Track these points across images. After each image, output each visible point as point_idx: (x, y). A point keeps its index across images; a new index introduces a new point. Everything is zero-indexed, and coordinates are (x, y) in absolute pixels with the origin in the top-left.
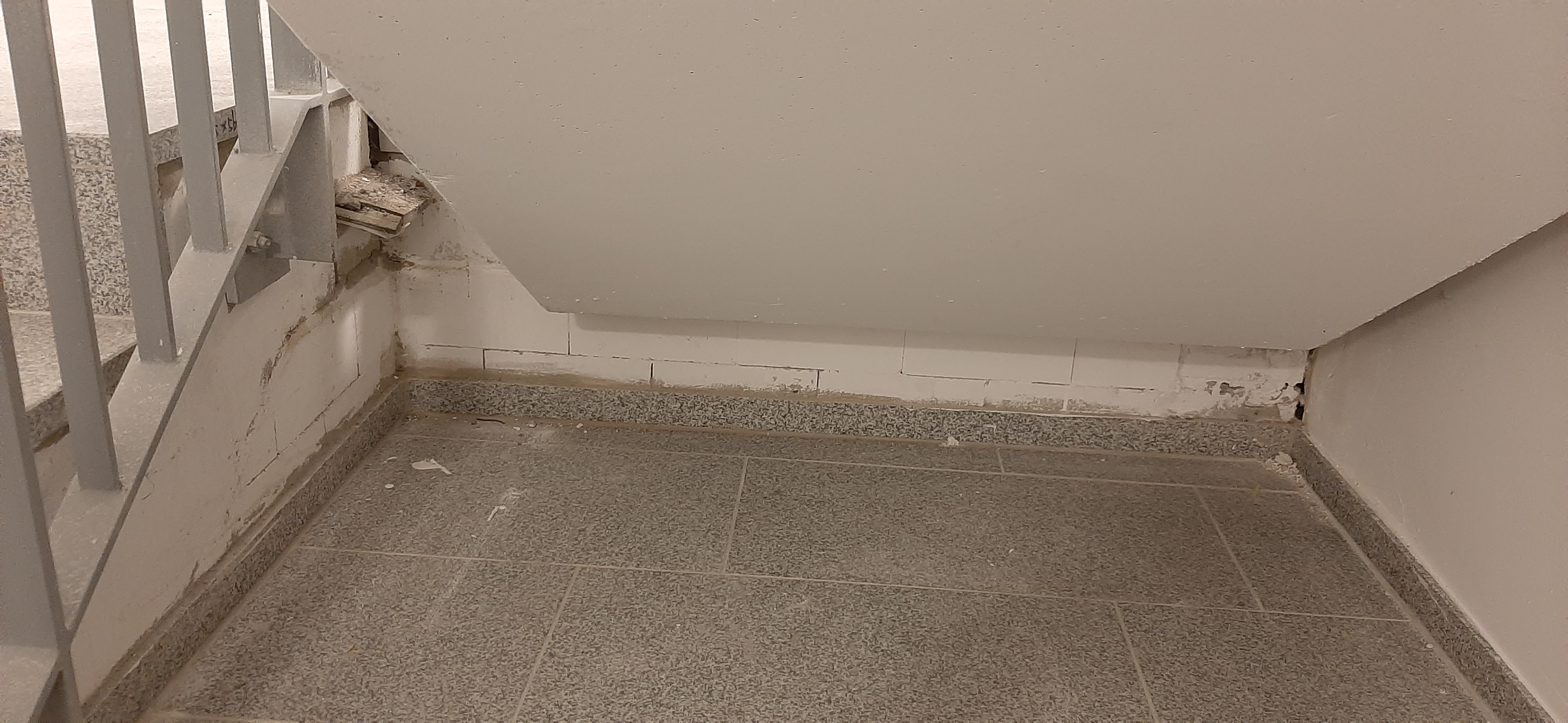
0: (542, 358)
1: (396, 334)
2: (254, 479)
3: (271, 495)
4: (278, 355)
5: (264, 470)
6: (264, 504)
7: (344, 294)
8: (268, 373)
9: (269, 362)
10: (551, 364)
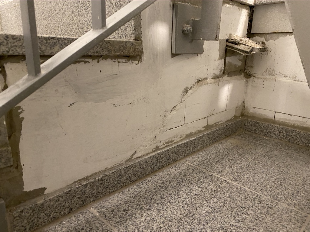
0: (301, 119)
1: (244, 102)
2: (171, 129)
3: (178, 138)
4: (192, 86)
5: (177, 127)
6: (174, 140)
7: (225, 77)
8: (186, 91)
9: (187, 87)
10: (304, 122)
